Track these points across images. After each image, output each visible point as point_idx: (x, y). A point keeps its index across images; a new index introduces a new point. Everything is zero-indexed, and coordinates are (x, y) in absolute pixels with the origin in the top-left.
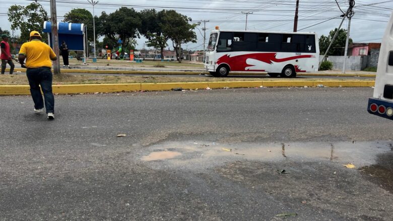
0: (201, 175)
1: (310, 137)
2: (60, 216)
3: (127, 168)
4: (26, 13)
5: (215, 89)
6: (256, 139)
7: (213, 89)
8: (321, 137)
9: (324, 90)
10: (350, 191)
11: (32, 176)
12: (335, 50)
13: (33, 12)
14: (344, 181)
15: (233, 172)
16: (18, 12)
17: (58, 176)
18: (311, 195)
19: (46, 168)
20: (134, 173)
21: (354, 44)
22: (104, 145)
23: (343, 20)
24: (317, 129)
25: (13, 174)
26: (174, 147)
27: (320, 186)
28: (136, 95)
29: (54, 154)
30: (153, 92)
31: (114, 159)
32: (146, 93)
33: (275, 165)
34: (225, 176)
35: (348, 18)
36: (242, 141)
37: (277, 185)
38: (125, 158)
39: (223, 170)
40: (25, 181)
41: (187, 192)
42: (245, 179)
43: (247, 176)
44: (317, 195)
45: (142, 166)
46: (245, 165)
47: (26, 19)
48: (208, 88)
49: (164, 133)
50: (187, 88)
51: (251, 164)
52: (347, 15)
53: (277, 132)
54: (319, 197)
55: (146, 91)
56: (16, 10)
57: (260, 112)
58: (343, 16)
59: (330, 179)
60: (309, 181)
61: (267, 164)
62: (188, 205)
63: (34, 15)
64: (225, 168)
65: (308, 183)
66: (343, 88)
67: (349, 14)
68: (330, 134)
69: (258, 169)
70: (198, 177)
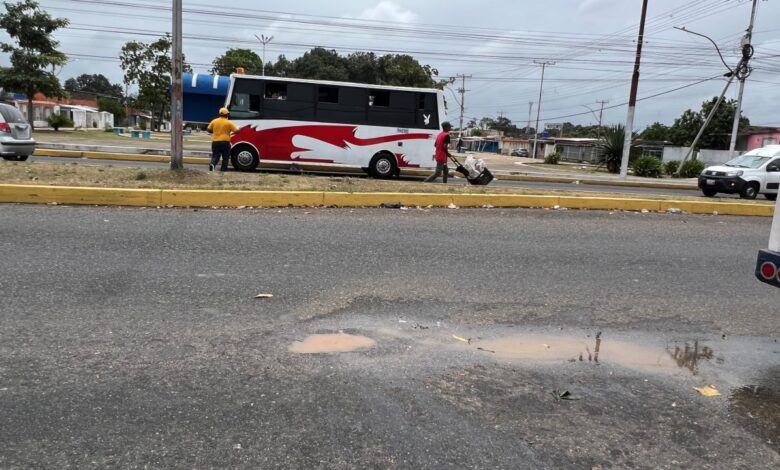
0: (397, 393)
1: (634, 320)
2: (105, 461)
3: (257, 367)
4: (149, 54)
5: (465, 207)
6: (525, 318)
7: (461, 207)
8: (657, 321)
9: (680, 219)
10: (700, 450)
11: (79, 369)
12: (713, 139)
13: (161, 54)
14: (690, 426)
15: (462, 390)
16: (137, 53)
17: (124, 374)
18: (616, 453)
19: (109, 355)
20: (267, 378)
21: (752, 128)
22: (227, 315)
23: (730, 82)
24: (653, 303)
25: (47, 364)
26: (358, 327)
27: (638, 434)
28: (313, 213)
29: (131, 327)
30: (346, 209)
31: (237, 345)
32: (332, 210)
33: (552, 378)
34: (444, 396)
35: (739, 79)
36: (496, 321)
37: (548, 424)
38: (259, 344)
39: (445, 384)
40: (64, 380)
41: (360, 429)
42: (484, 406)
43: (488, 400)
44: (627, 453)
45: (288, 363)
46: (491, 375)
47: (148, 66)
48: (452, 206)
49: (344, 296)
50: (411, 203)
51: (504, 373)
52: (737, 74)
53: (571, 306)
54: (631, 458)
55: (332, 207)
56: (135, 51)
57: (544, 261)
58: (728, 75)
59: (661, 418)
60: (617, 421)
61: (537, 376)
62: (356, 457)
63: (163, 60)
64: (449, 380)
65: (614, 425)
66: (720, 217)
67: (741, 72)
68: (678, 316)
69: (516, 385)
70: (390, 395)
